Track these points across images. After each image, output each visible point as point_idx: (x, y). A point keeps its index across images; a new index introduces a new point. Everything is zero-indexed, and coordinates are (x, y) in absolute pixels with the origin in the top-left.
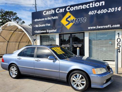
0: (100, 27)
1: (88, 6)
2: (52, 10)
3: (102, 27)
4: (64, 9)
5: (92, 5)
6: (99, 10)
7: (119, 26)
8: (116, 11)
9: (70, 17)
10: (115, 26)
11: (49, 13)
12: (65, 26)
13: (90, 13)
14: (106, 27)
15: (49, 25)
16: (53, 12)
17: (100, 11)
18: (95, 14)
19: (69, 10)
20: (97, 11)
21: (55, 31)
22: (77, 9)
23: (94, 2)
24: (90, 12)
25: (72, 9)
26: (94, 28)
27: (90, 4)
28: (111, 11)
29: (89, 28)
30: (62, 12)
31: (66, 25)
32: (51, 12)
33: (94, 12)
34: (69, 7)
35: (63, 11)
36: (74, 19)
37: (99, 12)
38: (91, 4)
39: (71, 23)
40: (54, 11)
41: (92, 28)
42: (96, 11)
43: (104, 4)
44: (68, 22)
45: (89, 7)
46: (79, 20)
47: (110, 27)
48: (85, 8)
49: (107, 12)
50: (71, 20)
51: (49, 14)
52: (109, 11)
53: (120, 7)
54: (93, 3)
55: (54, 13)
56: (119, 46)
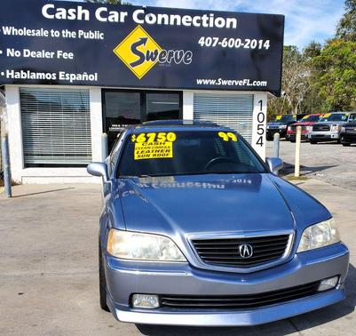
0: (224, 83)
1: (198, 21)
2: (80, 8)
3: (230, 82)
4: (124, 14)
5: (208, 22)
6: (225, 39)
7: (264, 83)
8: (260, 47)
9: (143, 41)
10: (259, 83)
11: (68, 14)
12: (130, 67)
13: (202, 42)
14: (240, 83)
15: (70, 56)
16: (83, 15)
17: (228, 41)
18: (214, 45)
19: (142, 22)
20: (221, 40)
21: (94, 77)
22: (166, 23)
23: (212, 15)
24: (203, 38)
25: (151, 19)
26: (213, 82)
27: (201, 16)
28: (249, 45)
29: (199, 82)
30: (117, 20)
31: (133, 65)
32: (76, 14)
33: (213, 41)
34: (142, 11)
35: (122, 20)
36: (156, 51)
37: (224, 44)
38: (205, 18)
39: (148, 60)
40: (87, 12)
41: (206, 82)
42: (217, 39)
43: (235, 26)
44: (138, 58)
45: (198, 25)
46: (171, 54)
47: (248, 84)
48: (189, 24)
49: (242, 47)
50: (148, 52)
51: (69, 18)
52: (246, 46)
53: (268, 42)
54: (208, 16)
55: (87, 18)
56: (260, 131)
